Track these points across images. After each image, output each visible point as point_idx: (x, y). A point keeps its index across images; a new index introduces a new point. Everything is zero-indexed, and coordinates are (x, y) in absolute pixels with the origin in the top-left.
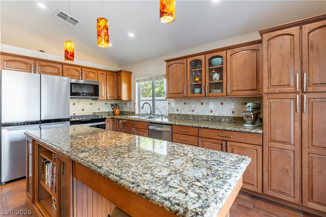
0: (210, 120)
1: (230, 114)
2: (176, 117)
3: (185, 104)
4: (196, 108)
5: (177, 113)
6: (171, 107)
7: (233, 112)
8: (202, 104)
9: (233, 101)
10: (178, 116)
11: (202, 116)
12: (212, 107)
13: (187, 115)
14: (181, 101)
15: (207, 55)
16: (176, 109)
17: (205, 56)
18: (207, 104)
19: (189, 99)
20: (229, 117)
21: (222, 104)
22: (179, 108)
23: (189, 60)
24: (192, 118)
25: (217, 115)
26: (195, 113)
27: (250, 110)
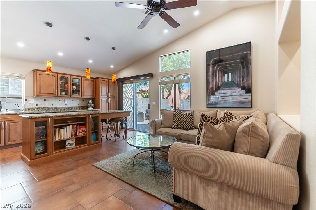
0: (65, 109)
1: (76, 105)
2: (35, 110)
3: (45, 100)
4: (54, 103)
5: (37, 107)
6: (29, 102)
7: (78, 105)
8: (59, 100)
9: (78, 99)
10: (38, 109)
11: (59, 108)
12: (67, 102)
13: (47, 108)
14: (41, 99)
15: (71, 76)
16: (35, 104)
17: (70, 76)
18: (63, 100)
19: (49, 97)
20: (76, 107)
21: (72, 101)
22: (39, 104)
23: (59, 76)
24: (52, 109)
25: (69, 106)
26: (54, 106)
27: (91, 103)
